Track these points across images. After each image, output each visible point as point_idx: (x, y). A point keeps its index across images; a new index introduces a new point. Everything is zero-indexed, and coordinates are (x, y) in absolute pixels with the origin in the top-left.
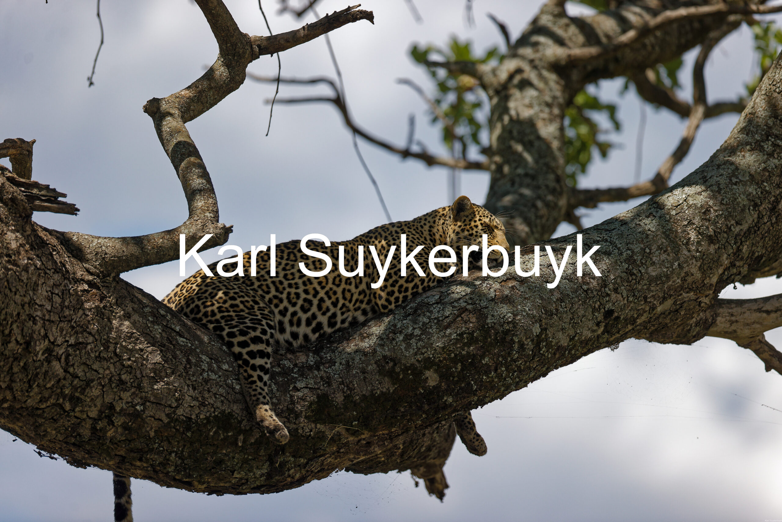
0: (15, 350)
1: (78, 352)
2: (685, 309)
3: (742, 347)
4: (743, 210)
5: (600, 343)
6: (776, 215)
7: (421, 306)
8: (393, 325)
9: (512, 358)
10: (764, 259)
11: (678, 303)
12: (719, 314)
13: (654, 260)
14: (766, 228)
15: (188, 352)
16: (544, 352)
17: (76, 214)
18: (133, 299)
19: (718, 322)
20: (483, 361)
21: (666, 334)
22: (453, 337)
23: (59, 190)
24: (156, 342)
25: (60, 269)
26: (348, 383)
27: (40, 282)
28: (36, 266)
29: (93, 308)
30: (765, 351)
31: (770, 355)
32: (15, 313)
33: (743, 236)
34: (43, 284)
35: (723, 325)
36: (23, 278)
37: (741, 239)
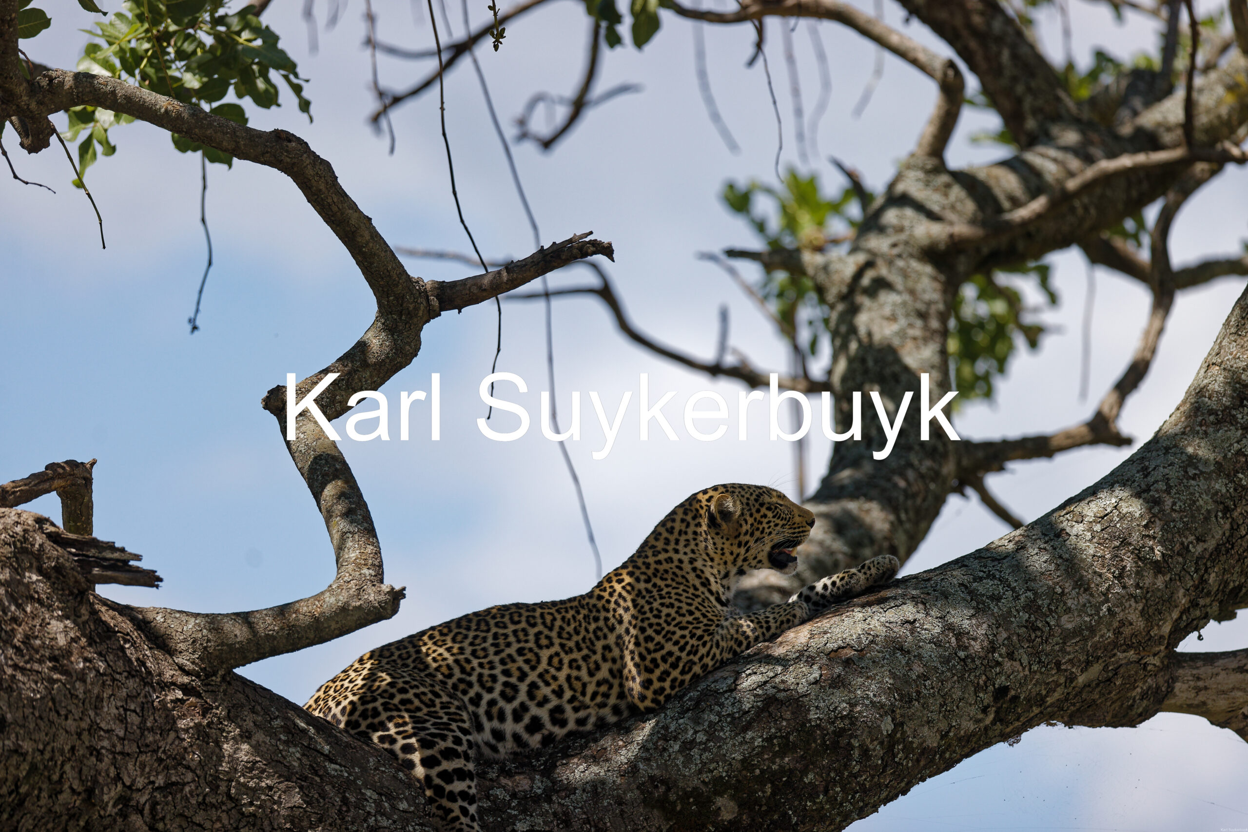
0: (70, 803)
1: (170, 798)
2: (1123, 676)
3: (1217, 725)
4: (1207, 519)
5: (991, 739)
7: (706, 695)
8: (663, 727)
9: (851, 773)
10: (1244, 590)
11: (1110, 668)
12: (1177, 678)
13: (1069, 605)
14: (1245, 545)
15: (344, 786)
16: (900, 759)
17: (157, 587)
18: (254, 707)
19: (1176, 690)
20: (805, 780)
21: (1095, 715)
22: (756, 744)
23: (130, 549)
24: (292, 773)
25: (137, 671)
26: (596, 821)
27: (105, 695)
28: (98, 671)
29: (191, 728)
32: (67, 748)
33: (1208, 560)
34: (109, 698)
35: (1184, 695)
36: (78, 693)
37: (1205, 564)
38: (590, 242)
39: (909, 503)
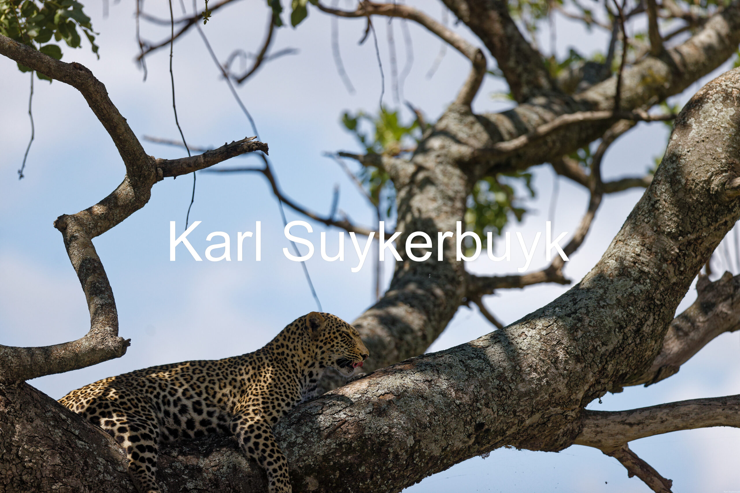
2: (552, 422)
3: (607, 454)
4: (609, 332)
5: (472, 453)
6: (641, 336)
7: (305, 416)
8: (278, 433)
9: (387, 468)
10: (628, 376)
11: (545, 416)
12: (585, 425)
13: (524, 377)
14: (630, 349)
15: (86, 455)
16: (417, 462)
18: (36, 404)
19: (584, 432)
20: (360, 470)
21: (534, 443)
22: (332, 447)
24: (56, 445)
26: (234, 485)
30: (628, 459)
31: (633, 463)
33: (608, 356)
35: (589, 435)
37: (606, 359)
38: (254, 143)
39: (436, 309)
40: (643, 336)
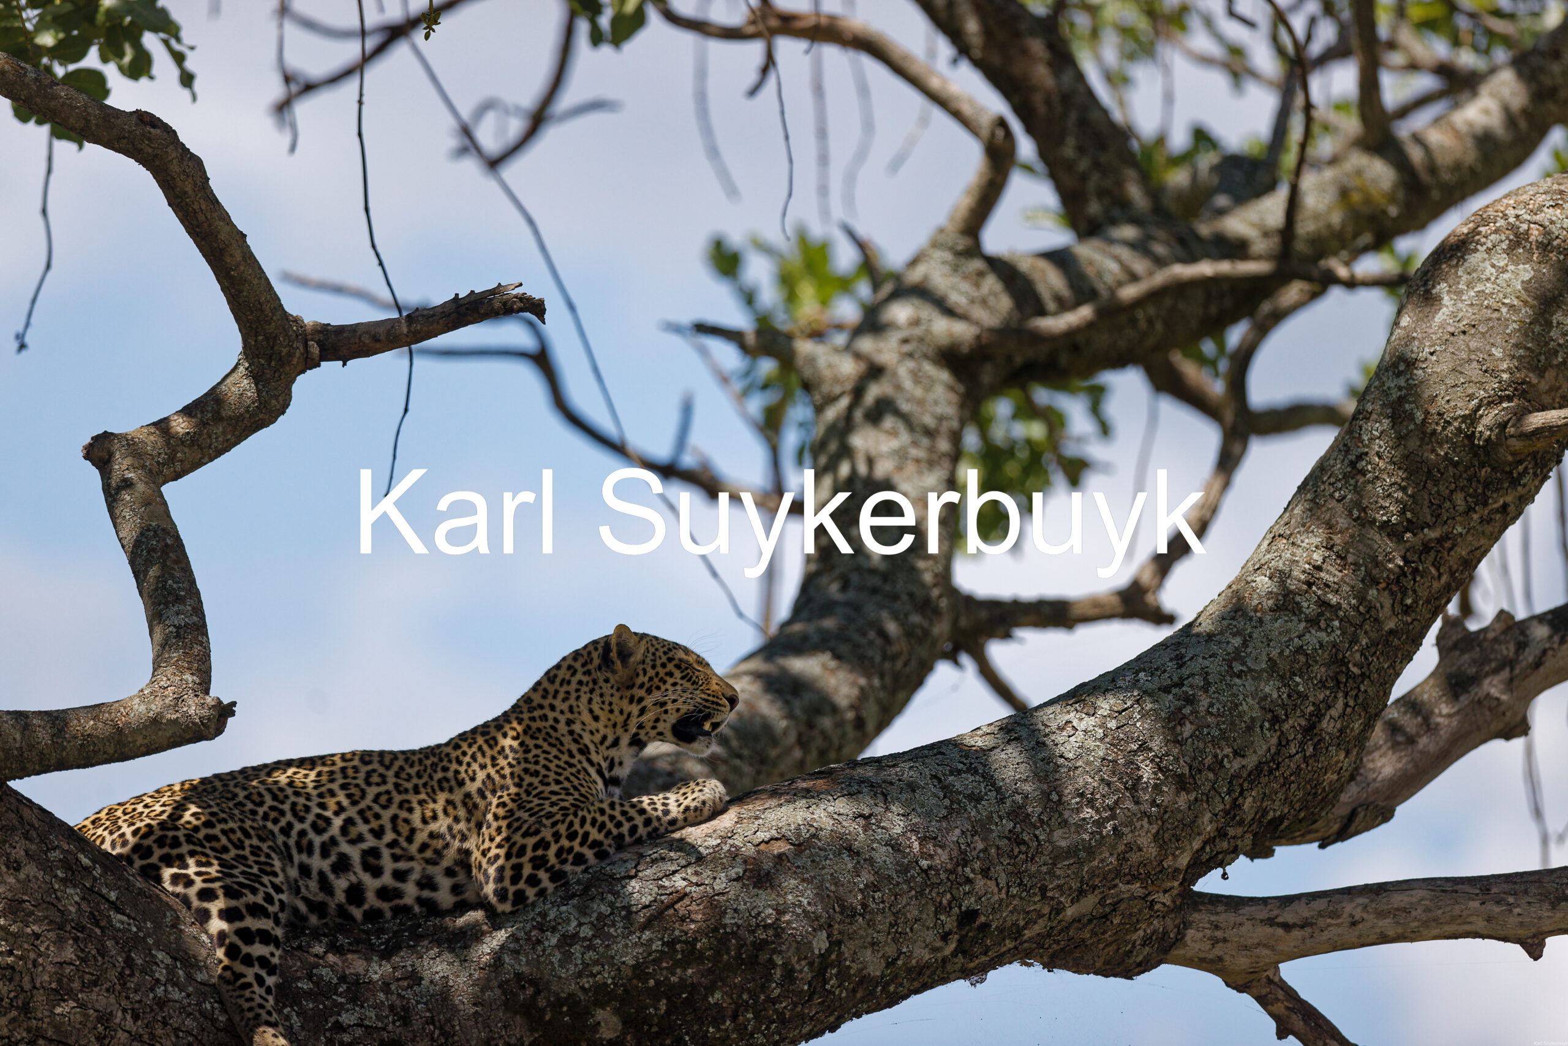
2: (1122, 914)
3: (1234, 988)
4: (1249, 729)
5: (948, 973)
6: (1316, 740)
7: (598, 879)
8: (539, 914)
9: (768, 997)
10: (1286, 823)
11: (1108, 902)
13: (1066, 817)
14: (1293, 766)
15: (130, 943)
16: (832, 987)
18: (28, 831)
19: (1188, 938)
20: (710, 999)
21: (1082, 958)
22: (654, 947)
24: (66, 920)
26: (443, 1022)
30: (1277, 1000)
31: (1288, 1008)
33: (1245, 780)
35: (1197, 946)
37: (1241, 785)
38: (516, 297)
39: (887, 665)
40: (1320, 741)
